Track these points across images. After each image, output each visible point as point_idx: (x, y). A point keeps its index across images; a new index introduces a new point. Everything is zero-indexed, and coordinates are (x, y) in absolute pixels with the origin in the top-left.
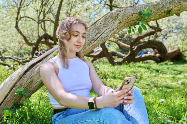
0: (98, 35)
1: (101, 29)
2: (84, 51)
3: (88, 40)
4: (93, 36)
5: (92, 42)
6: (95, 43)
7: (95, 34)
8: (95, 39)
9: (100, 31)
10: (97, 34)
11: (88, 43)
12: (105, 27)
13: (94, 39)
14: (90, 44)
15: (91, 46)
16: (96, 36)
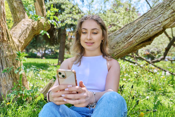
0: (136, 31)
1: (141, 24)
2: (118, 49)
3: (123, 37)
4: (129, 33)
5: (128, 39)
6: (131, 40)
7: (132, 30)
8: (132, 36)
9: (140, 26)
10: (134, 30)
11: (123, 40)
12: (149, 20)
13: (130, 36)
14: (125, 41)
15: (126, 43)
16: (133, 32)
